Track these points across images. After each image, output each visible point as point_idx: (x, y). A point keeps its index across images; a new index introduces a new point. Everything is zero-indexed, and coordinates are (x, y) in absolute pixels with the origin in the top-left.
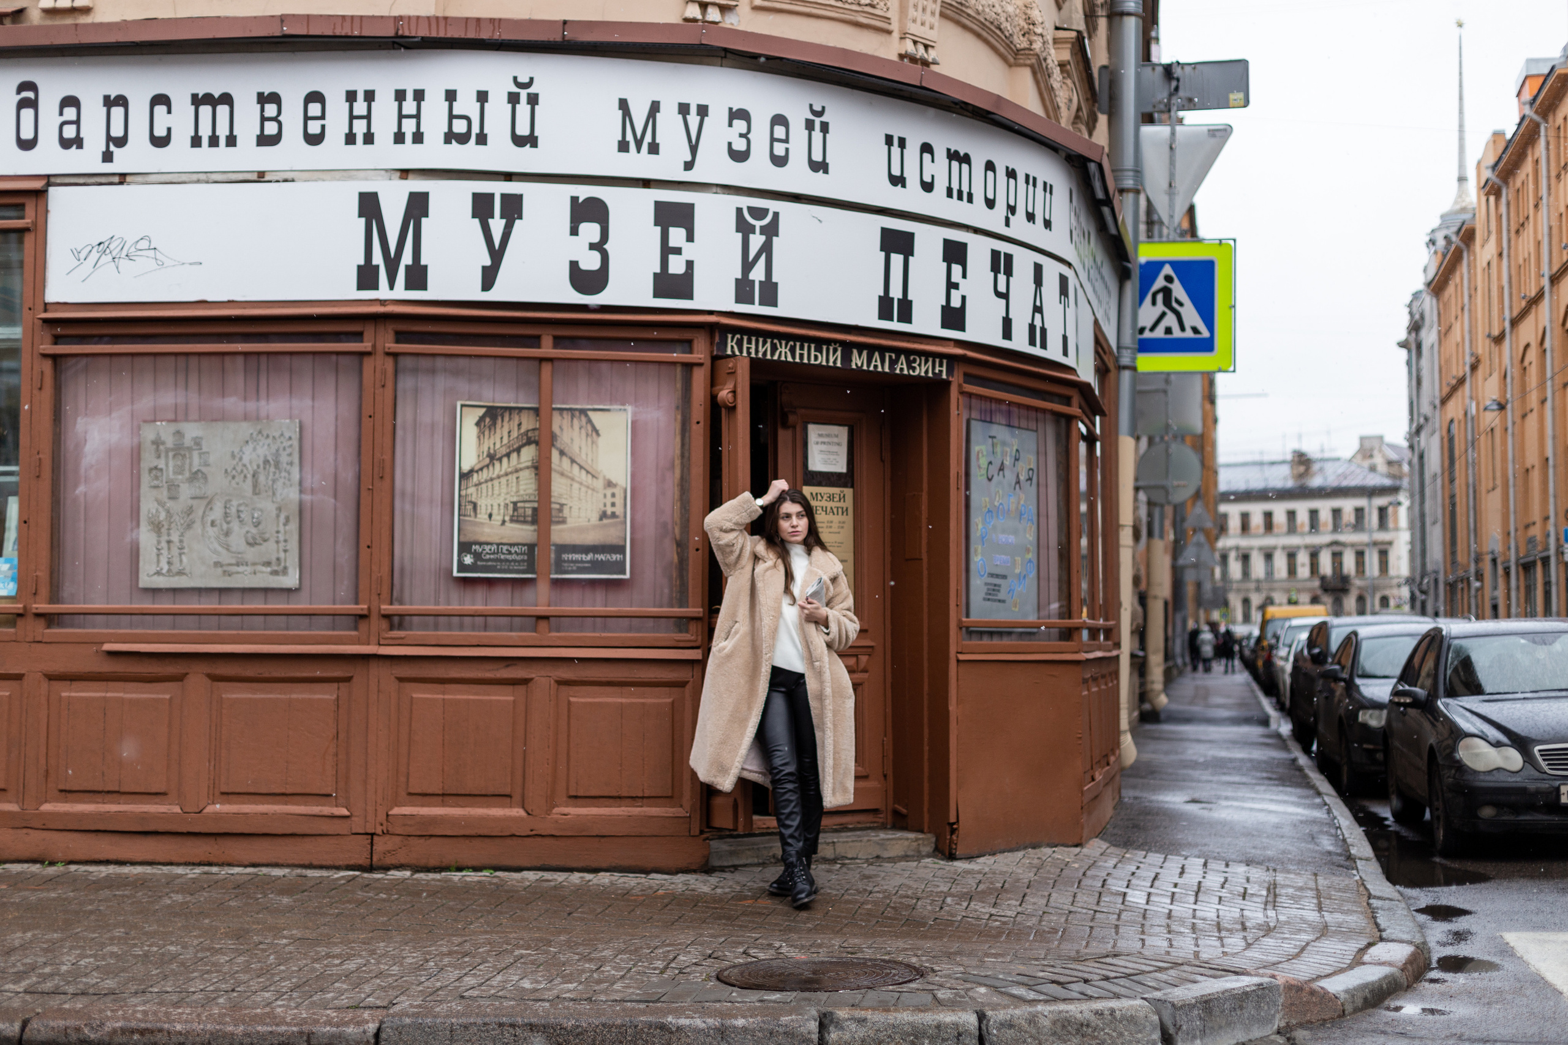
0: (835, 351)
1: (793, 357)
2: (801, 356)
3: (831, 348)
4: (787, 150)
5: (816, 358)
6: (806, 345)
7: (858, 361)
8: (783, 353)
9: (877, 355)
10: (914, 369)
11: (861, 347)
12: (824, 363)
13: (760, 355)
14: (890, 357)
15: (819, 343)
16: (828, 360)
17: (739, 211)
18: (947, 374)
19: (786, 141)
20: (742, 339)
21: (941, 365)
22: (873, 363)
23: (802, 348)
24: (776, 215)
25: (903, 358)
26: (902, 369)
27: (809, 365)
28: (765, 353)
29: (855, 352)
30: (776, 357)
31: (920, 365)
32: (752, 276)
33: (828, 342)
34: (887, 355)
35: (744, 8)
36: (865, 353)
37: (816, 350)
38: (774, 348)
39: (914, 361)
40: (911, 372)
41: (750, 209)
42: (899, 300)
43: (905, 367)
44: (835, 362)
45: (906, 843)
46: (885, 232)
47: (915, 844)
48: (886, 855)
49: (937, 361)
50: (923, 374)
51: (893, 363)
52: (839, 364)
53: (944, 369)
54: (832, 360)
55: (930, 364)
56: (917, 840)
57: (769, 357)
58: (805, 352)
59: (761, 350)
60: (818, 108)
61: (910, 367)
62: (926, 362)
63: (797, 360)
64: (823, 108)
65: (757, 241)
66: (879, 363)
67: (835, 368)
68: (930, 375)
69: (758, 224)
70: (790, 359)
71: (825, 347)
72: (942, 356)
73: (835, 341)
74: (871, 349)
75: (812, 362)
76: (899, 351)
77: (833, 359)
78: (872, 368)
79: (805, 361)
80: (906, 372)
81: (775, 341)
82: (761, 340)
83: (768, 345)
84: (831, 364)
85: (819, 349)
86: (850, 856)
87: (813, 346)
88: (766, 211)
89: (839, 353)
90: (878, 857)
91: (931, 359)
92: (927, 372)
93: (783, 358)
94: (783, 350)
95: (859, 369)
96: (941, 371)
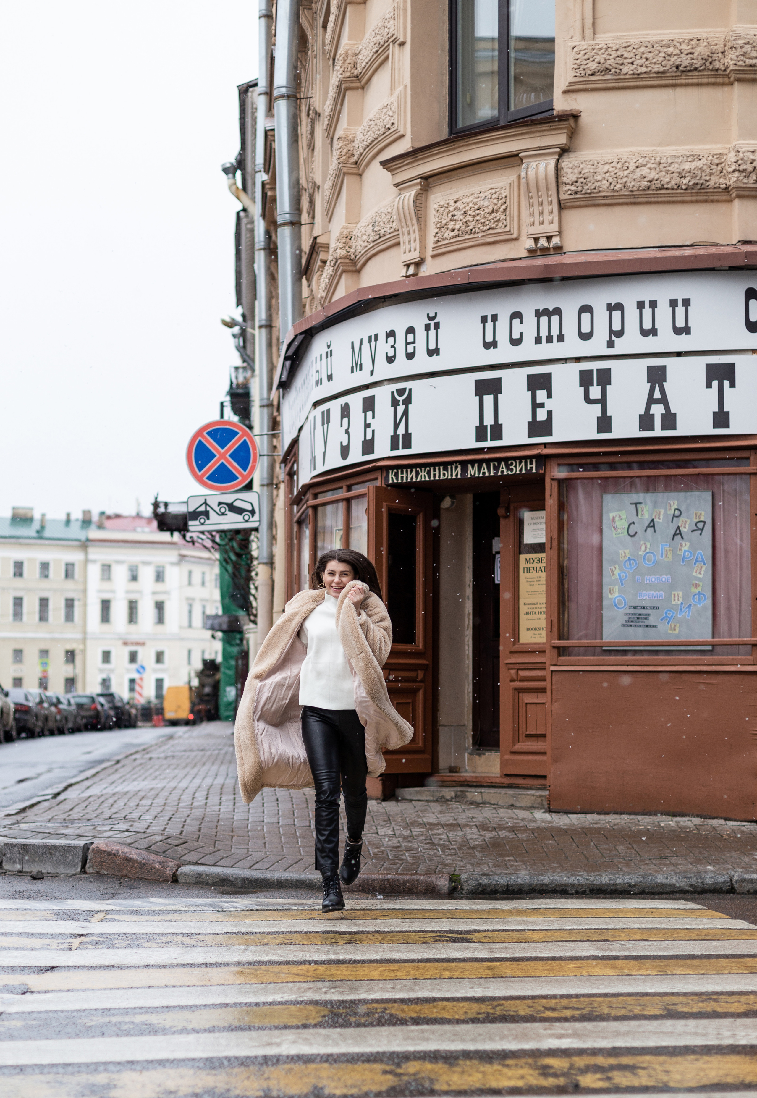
0: (456, 468)
1: (429, 477)
2: (435, 475)
3: (454, 467)
4: (414, 347)
5: (444, 475)
6: (437, 468)
7: (472, 471)
8: (423, 476)
9: (484, 465)
10: (512, 470)
11: (473, 462)
12: (449, 477)
13: (409, 480)
14: (494, 465)
15: (445, 465)
16: (452, 475)
17: (393, 393)
18: (536, 469)
19: (414, 342)
20: (398, 472)
21: (531, 464)
22: (482, 471)
23: (435, 470)
24: (410, 390)
25: (503, 464)
26: (502, 472)
27: (439, 480)
28: (412, 478)
29: (470, 466)
30: (419, 480)
31: (516, 467)
32: (398, 433)
33: (451, 463)
34: (492, 464)
35: (429, 259)
36: (476, 466)
37: (444, 470)
38: (417, 474)
39: (512, 464)
40: (510, 473)
41: (398, 390)
42: (491, 426)
43: (505, 469)
44: (457, 475)
45: (533, 798)
46: (478, 383)
47: (539, 799)
48: (518, 804)
49: (528, 461)
50: (518, 472)
51: (496, 468)
52: (459, 477)
53: (534, 466)
54: (454, 474)
55: (523, 464)
56: (540, 796)
57: (414, 480)
58: (437, 473)
59: (409, 477)
60: (432, 315)
61: (508, 469)
62: (520, 463)
63: (432, 478)
64: (436, 313)
65: (401, 409)
66: (486, 471)
67: (457, 479)
68: (524, 471)
69: (401, 399)
70: (427, 479)
71: (449, 467)
72: (531, 457)
73: (456, 462)
74: (480, 462)
75: (442, 478)
76: (499, 460)
77: (456, 473)
78: (481, 475)
79: (437, 478)
80: (505, 473)
81: (418, 469)
82: (409, 470)
83: (414, 473)
84: (454, 477)
85: (445, 469)
86: (492, 802)
87: (441, 468)
88: (405, 389)
89: (459, 469)
90: (512, 805)
91: (523, 461)
92: (521, 470)
93: (423, 479)
94: (423, 474)
95: (473, 477)
96: (532, 468)
